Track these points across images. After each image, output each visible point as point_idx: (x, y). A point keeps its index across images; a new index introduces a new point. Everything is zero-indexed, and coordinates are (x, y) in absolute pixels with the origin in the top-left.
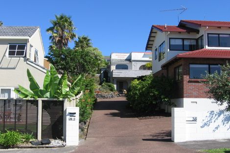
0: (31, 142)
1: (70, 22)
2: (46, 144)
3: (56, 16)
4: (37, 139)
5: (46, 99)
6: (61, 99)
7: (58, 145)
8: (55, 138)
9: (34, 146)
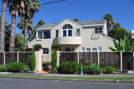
0: (118, 71)
1: (112, 17)
2: (126, 72)
3: (105, 15)
4: (120, 70)
5: (124, 52)
6: (131, 52)
7: (132, 73)
8: (129, 70)
9: (121, 73)
